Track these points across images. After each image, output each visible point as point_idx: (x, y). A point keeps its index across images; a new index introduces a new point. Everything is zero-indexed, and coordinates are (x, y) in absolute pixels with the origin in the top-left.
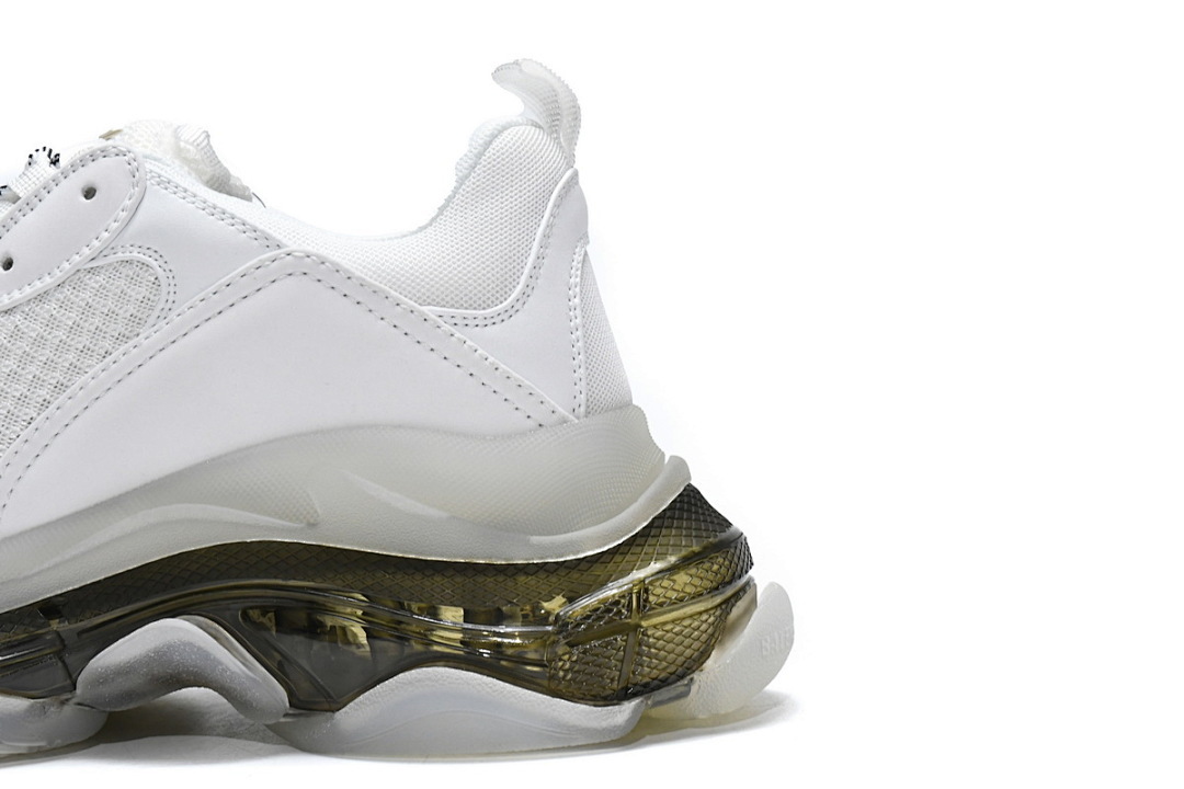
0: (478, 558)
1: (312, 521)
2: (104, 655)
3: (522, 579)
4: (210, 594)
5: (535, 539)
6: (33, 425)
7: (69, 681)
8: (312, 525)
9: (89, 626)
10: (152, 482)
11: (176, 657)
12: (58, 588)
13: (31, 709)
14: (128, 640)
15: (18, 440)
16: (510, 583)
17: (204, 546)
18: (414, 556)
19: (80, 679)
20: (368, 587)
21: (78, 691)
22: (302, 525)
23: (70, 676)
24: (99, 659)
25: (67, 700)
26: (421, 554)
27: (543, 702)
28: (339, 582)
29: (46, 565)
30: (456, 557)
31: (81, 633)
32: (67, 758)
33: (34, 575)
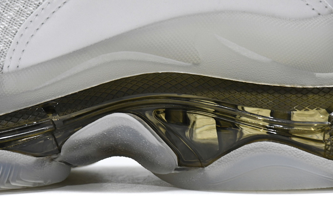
0: (287, 84)
1: (195, 62)
2: (79, 134)
3: (311, 96)
4: (137, 101)
5: (318, 75)
6: (41, 6)
7: (56, 148)
8: (196, 64)
9: (68, 118)
10: (106, 40)
11: (119, 135)
12: (53, 96)
13: (36, 162)
14: (94, 125)
15: (32, 15)
16: (305, 98)
17: (135, 75)
18: (252, 82)
19: (64, 147)
20: (226, 98)
21: (62, 154)
22: (190, 64)
23: (57, 145)
24: (76, 136)
25: (55, 158)
26: (256, 81)
27: (324, 162)
28: (210, 95)
29: (47, 83)
30: (274, 83)
31: (64, 121)
32: (52, 190)
33: (41, 88)
